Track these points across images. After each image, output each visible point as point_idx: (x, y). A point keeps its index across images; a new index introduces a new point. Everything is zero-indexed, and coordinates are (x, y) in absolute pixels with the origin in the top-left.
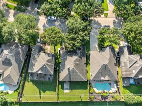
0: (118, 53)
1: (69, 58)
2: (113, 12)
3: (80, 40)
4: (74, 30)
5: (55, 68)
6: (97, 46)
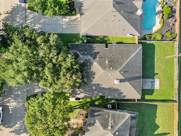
1: (95, 81)
3: (58, 54)
4: (34, 68)
5: (113, 108)
6: (67, 19)
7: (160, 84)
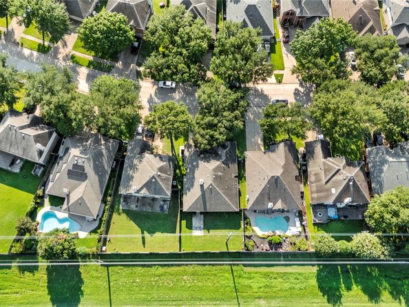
0: (304, 156)
2: (293, 73)
3: (225, 127)
4: (213, 109)
6: (260, 142)
7: (198, 237)
